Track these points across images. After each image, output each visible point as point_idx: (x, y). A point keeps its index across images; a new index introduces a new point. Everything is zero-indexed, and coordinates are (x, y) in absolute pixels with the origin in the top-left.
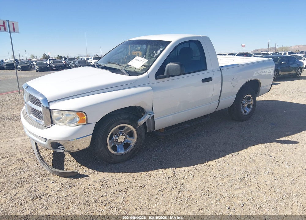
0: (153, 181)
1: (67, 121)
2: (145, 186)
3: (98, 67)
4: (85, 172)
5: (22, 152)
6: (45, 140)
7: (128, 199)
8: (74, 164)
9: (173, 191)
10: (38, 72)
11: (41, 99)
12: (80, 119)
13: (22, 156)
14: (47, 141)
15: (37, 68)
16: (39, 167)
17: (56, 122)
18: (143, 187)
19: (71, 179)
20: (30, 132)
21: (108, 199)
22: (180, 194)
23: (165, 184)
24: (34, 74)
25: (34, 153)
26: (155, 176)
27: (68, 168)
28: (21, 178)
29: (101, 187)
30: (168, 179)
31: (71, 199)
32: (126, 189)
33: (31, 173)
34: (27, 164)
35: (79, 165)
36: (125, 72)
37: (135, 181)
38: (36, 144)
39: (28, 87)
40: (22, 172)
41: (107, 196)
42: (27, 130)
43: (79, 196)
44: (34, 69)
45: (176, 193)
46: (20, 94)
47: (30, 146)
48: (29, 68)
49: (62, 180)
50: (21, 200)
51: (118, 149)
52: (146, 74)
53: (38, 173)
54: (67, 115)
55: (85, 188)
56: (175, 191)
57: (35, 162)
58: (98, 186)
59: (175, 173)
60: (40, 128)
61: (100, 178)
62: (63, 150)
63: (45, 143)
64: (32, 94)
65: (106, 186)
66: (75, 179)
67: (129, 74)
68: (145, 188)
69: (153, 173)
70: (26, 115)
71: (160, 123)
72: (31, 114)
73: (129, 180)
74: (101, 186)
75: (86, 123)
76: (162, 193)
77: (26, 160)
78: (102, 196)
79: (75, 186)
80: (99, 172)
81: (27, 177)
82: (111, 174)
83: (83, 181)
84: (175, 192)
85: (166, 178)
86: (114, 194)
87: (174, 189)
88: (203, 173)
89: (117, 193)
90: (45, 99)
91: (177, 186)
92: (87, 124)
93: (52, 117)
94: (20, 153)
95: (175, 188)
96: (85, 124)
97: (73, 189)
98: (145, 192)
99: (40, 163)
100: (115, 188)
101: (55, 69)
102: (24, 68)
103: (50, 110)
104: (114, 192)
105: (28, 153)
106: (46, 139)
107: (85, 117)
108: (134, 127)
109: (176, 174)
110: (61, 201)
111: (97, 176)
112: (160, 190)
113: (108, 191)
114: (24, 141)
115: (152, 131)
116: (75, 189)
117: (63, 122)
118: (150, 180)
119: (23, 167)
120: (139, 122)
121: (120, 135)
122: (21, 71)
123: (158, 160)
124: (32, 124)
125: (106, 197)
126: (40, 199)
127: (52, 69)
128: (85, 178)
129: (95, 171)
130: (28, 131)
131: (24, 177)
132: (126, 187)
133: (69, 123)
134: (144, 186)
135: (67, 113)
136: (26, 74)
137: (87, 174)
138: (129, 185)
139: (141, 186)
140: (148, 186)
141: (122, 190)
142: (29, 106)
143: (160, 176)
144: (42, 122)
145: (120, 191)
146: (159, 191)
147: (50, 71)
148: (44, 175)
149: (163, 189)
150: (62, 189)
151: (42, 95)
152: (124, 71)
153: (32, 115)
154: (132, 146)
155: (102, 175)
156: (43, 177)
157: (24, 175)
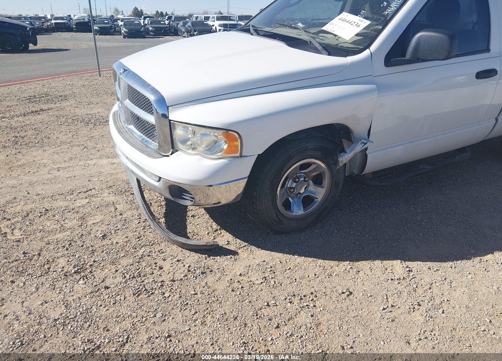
0: (366, 283)
1: (203, 146)
2: (351, 293)
3: (258, 34)
4: (228, 244)
5: (111, 190)
6: (158, 179)
7: (321, 320)
8: (205, 225)
9: (413, 314)
10: (126, 39)
11: (152, 97)
12: (229, 146)
13: (112, 198)
14: (161, 181)
15: (125, 32)
16: (144, 224)
17: (180, 146)
18: (348, 295)
19: (204, 256)
20: (127, 158)
21: (280, 314)
22: (431, 323)
23: (392, 295)
24: (120, 42)
25: (131, 194)
26: (368, 272)
27: (196, 231)
28: (112, 244)
29: (262, 283)
30: (399, 283)
31: (208, 302)
32: (312, 293)
33: (130, 235)
34: (121, 215)
35: (215, 226)
36: (320, 48)
37: (328, 279)
38: (138, 181)
39: (125, 70)
40: (113, 232)
41: (277, 305)
42: (123, 153)
43: (222, 296)
44: (119, 33)
45: (422, 319)
46: (100, 76)
47: (125, 178)
48: (111, 31)
49: (187, 257)
50: (114, 294)
51: (292, 206)
52: (367, 53)
53: (142, 237)
54: (203, 135)
55: (232, 281)
56: (417, 313)
57: (135, 212)
58: (256, 278)
59: (409, 271)
60: (150, 156)
61: (257, 262)
62: (192, 201)
63: (156, 184)
64: (134, 87)
65: (272, 282)
66: (211, 257)
67: (327, 51)
68: (351, 297)
69: (364, 265)
70: (120, 124)
71: (377, 160)
72: (130, 124)
73: (315, 275)
74: (262, 281)
75: (238, 155)
76: (392, 315)
77: (120, 207)
78: (268, 305)
79: (213, 274)
80: (253, 248)
81: (122, 243)
82: (278, 256)
83: (226, 263)
84: (418, 317)
85: (392, 279)
86: (291, 302)
87: (414, 308)
88: (470, 277)
89: (296, 300)
90: (161, 100)
91: (421, 303)
92: (241, 156)
93: (174, 137)
94: (107, 191)
95: (416, 307)
96: (238, 157)
97: (210, 279)
98: (354, 307)
99: (145, 215)
100: (290, 290)
101: (152, 35)
102: (104, 31)
103: (170, 121)
104: (290, 299)
105: (121, 191)
106: (160, 178)
107: (239, 143)
108: (328, 166)
109: (411, 274)
110: (189, 303)
111: (251, 256)
112: (385, 307)
113: (276, 292)
114: (113, 167)
115: (356, 175)
116: (213, 279)
117: (194, 149)
118: (359, 280)
119: (114, 219)
120: (340, 159)
121: (299, 180)
122: (99, 35)
123: (367, 236)
124: (133, 145)
125: (275, 308)
126: (149, 296)
127: (149, 34)
128: (229, 257)
129: (246, 244)
130: (125, 155)
131: (116, 243)
132: (313, 290)
133: (206, 152)
134: (349, 292)
135: (203, 130)
136: (107, 41)
137: (232, 248)
138: (316, 286)
139: (343, 293)
140: (359, 294)
141: (304, 296)
142: (128, 108)
143: (378, 273)
144: (154, 145)
145: (301, 299)
146: (384, 309)
147: (145, 38)
148: (152, 242)
149: (392, 306)
150: (189, 276)
151: (154, 91)
152: (317, 45)
153: (132, 127)
154: (317, 202)
155: (261, 255)
156: (152, 245)
157: (117, 237)
